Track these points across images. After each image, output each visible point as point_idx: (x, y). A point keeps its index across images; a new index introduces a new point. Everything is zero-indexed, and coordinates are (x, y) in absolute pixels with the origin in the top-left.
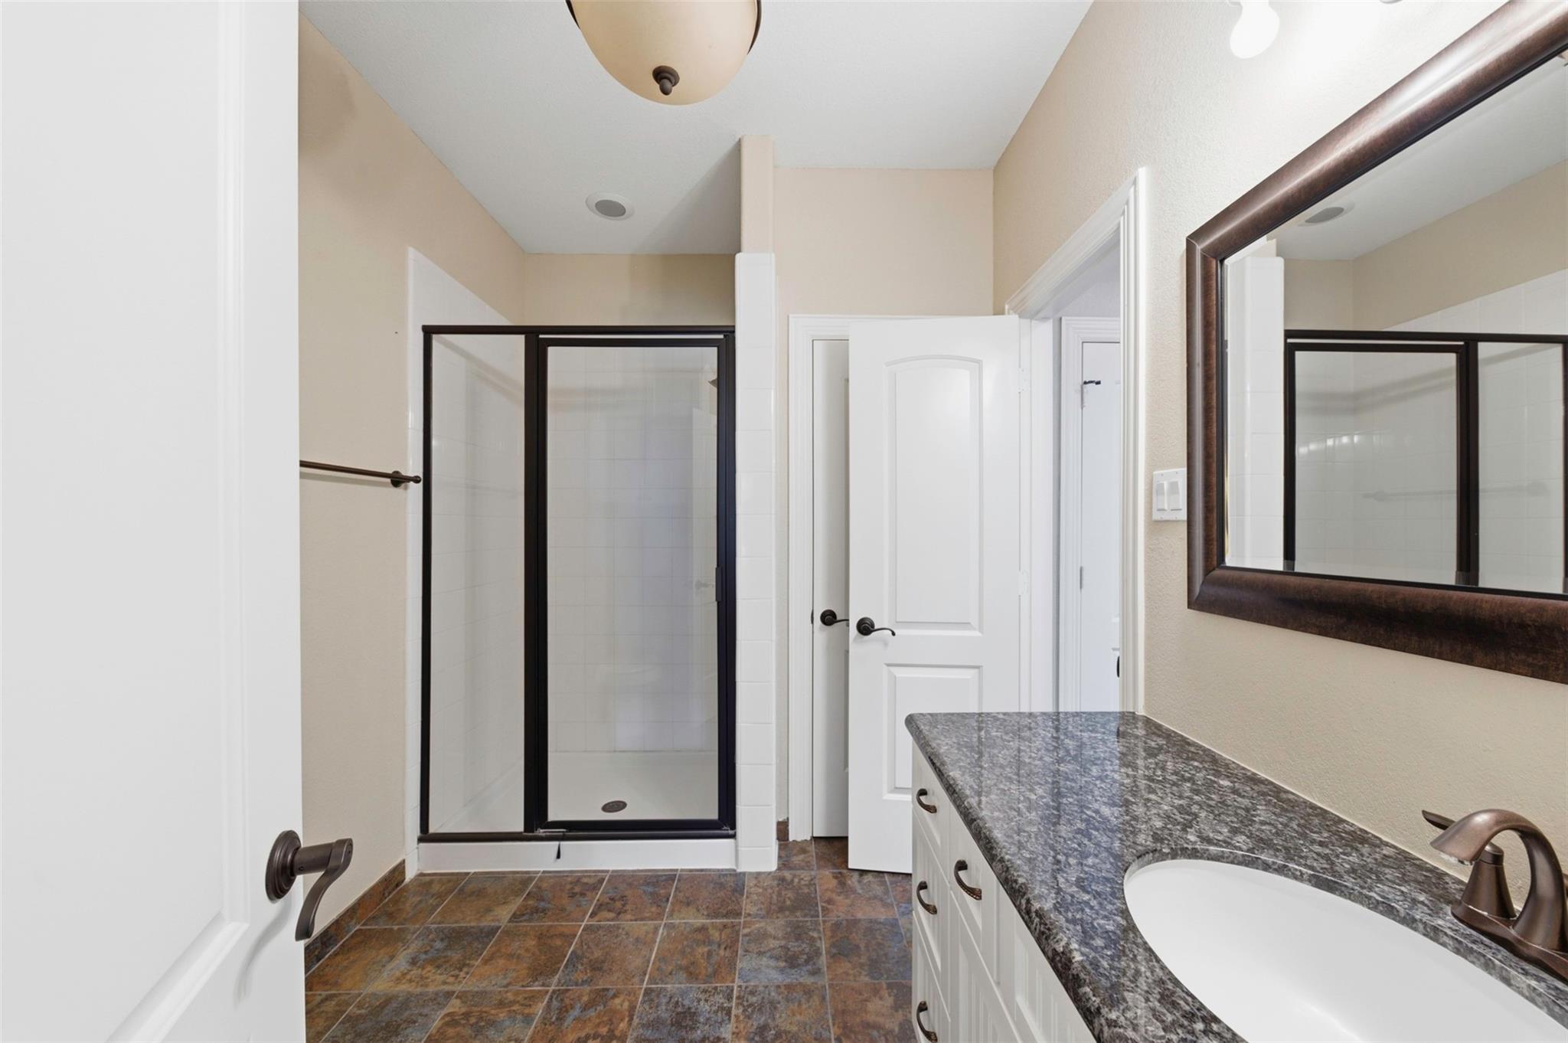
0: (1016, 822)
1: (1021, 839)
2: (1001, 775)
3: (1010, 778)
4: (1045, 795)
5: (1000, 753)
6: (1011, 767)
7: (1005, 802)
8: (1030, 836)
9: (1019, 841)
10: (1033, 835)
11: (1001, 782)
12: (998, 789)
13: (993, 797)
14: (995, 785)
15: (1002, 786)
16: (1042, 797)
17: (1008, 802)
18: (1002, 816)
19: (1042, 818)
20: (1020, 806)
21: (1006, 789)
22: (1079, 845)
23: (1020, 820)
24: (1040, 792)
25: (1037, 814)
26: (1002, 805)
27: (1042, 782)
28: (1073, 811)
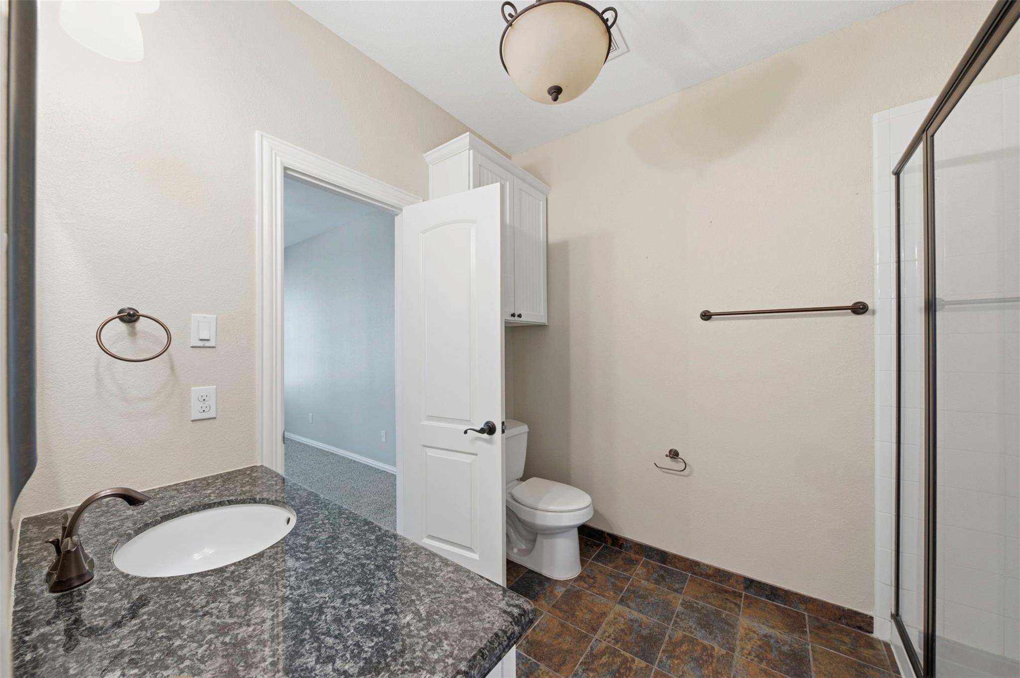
0: (353, 529)
1: (348, 521)
2: (375, 559)
3: (367, 559)
4: (337, 556)
5: (388, 585)
6: (370, 571)
7: (364, 537)
8: (344, 524)
9: (349, 520)
10: (342, 525)
11: (372, 552)
12: (372, 545)
13: (373, 537)
14: (376, 547)
15: (371, 548)
16: (339, 553)
17: (362, 538)
18: (363, 528)
19: (338, 537)
20: (354, 539)
21: (367, 548)
22: (315, 531)
23: (351, 530)
24: (341, 557)
25: (341, 539)
26: (365, 535)
27: (340, 567)
28: (316, 552)
